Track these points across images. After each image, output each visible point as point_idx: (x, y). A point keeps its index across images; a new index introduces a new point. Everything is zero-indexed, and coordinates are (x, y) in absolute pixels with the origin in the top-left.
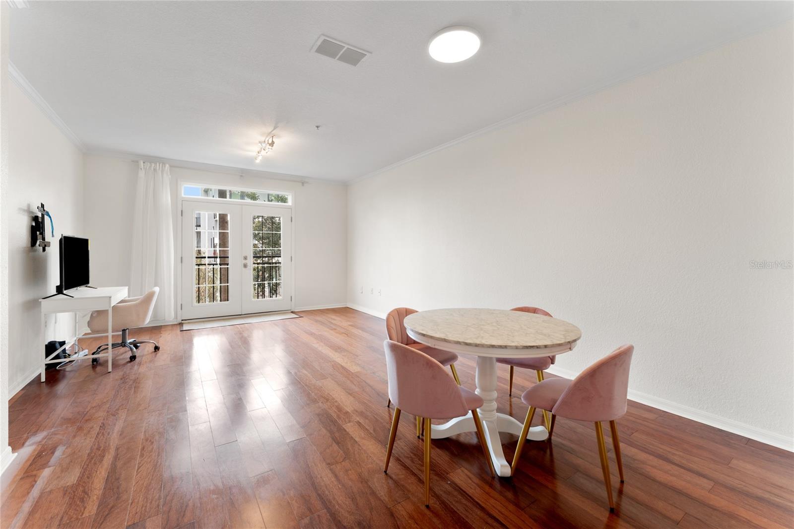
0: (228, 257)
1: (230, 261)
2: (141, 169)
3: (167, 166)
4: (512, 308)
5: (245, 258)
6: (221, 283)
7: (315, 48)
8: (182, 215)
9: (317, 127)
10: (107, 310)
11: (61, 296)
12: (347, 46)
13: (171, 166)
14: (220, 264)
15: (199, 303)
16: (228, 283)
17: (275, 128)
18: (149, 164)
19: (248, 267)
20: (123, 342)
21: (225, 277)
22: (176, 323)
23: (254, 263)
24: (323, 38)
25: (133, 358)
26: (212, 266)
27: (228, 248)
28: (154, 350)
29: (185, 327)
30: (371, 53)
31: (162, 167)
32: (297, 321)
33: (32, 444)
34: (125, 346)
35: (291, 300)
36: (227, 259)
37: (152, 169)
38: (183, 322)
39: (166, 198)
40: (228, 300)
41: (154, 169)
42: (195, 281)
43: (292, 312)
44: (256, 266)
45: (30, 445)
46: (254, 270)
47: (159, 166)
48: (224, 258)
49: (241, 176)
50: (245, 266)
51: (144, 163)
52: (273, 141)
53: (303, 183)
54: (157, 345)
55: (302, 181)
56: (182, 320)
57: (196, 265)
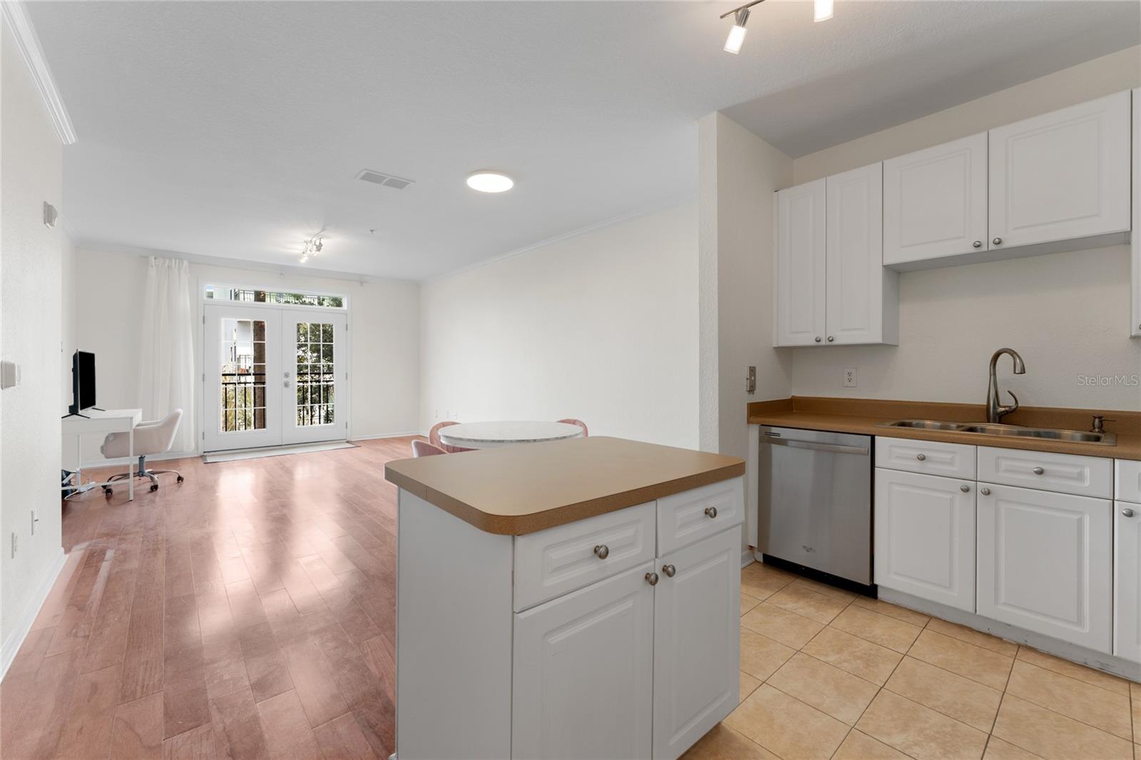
0: (264, 374)
1: (268, 378)
2: (152, 266)
3: (185, 262)
4: (559, 420)
5: (287, 375)
6: (255, 406)
7: (360, 176)
8: (204, 323)
9: (372, 231)
10: (129, 433)
11: (75, 417)
12: (389, 178)
13: (189, 262)
14: (255, 383)
15: (226, 430)
16: (264, 406)
17: (322, 231)
18: (162, 260)
19: (290, 386)
20: (140, 472)
21: (260, 398)
22: (196, 456)
23: (299, 382)
24: (365, 172)
25: (154, 488)
26: (243, 385)
27: (264, 362)
28: (176, 481)
29: (209, 460)
30: (414, 182)
31: (179, 265)
32: (355, 450)
33: (81, 549)
34: (143, 475)
35: (347, 427)
36: (263, 376)
37: (166, 266)
38: (205, 454)
39: (184, 302)
40: (264, 427)
41: (168, 267)
42: (222, 403)
43: (348, 442)
44: (301, 384)
45: (77, 550)
46: (299, 390)
47: (175, 263)
48: (260, 375)
49: (282, 274)
50: (286, 385)
51: (155, 258)
52: (320, 243)
53: (361, 283)
54: (181, 476)
55: (361, 280)
56: (205, 452)
57: (223, 384)
